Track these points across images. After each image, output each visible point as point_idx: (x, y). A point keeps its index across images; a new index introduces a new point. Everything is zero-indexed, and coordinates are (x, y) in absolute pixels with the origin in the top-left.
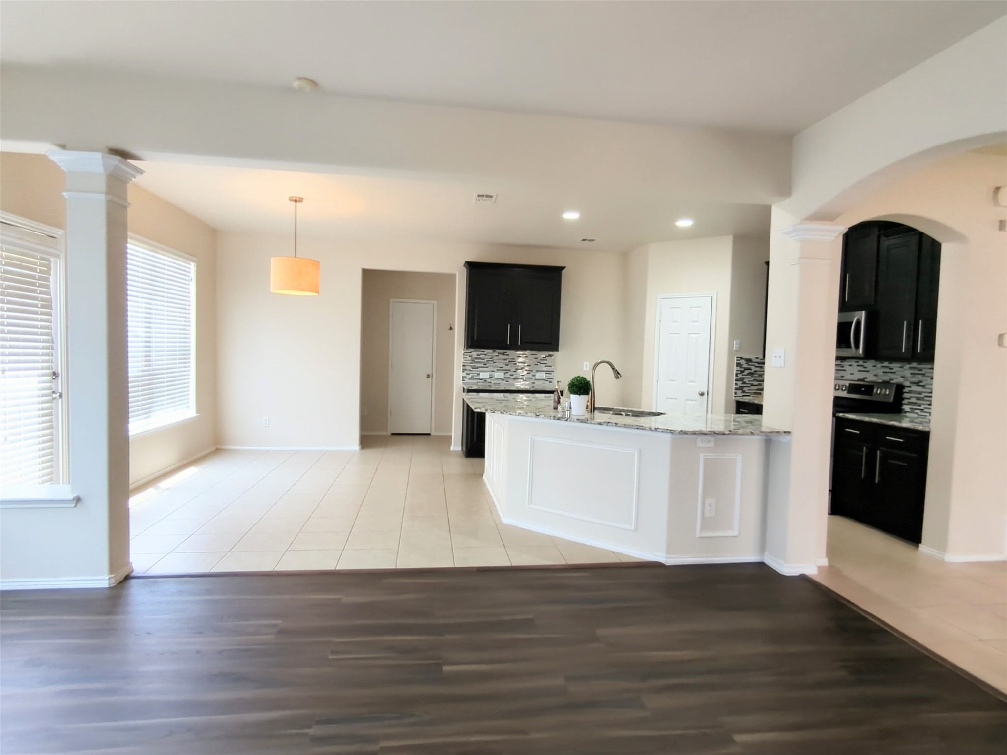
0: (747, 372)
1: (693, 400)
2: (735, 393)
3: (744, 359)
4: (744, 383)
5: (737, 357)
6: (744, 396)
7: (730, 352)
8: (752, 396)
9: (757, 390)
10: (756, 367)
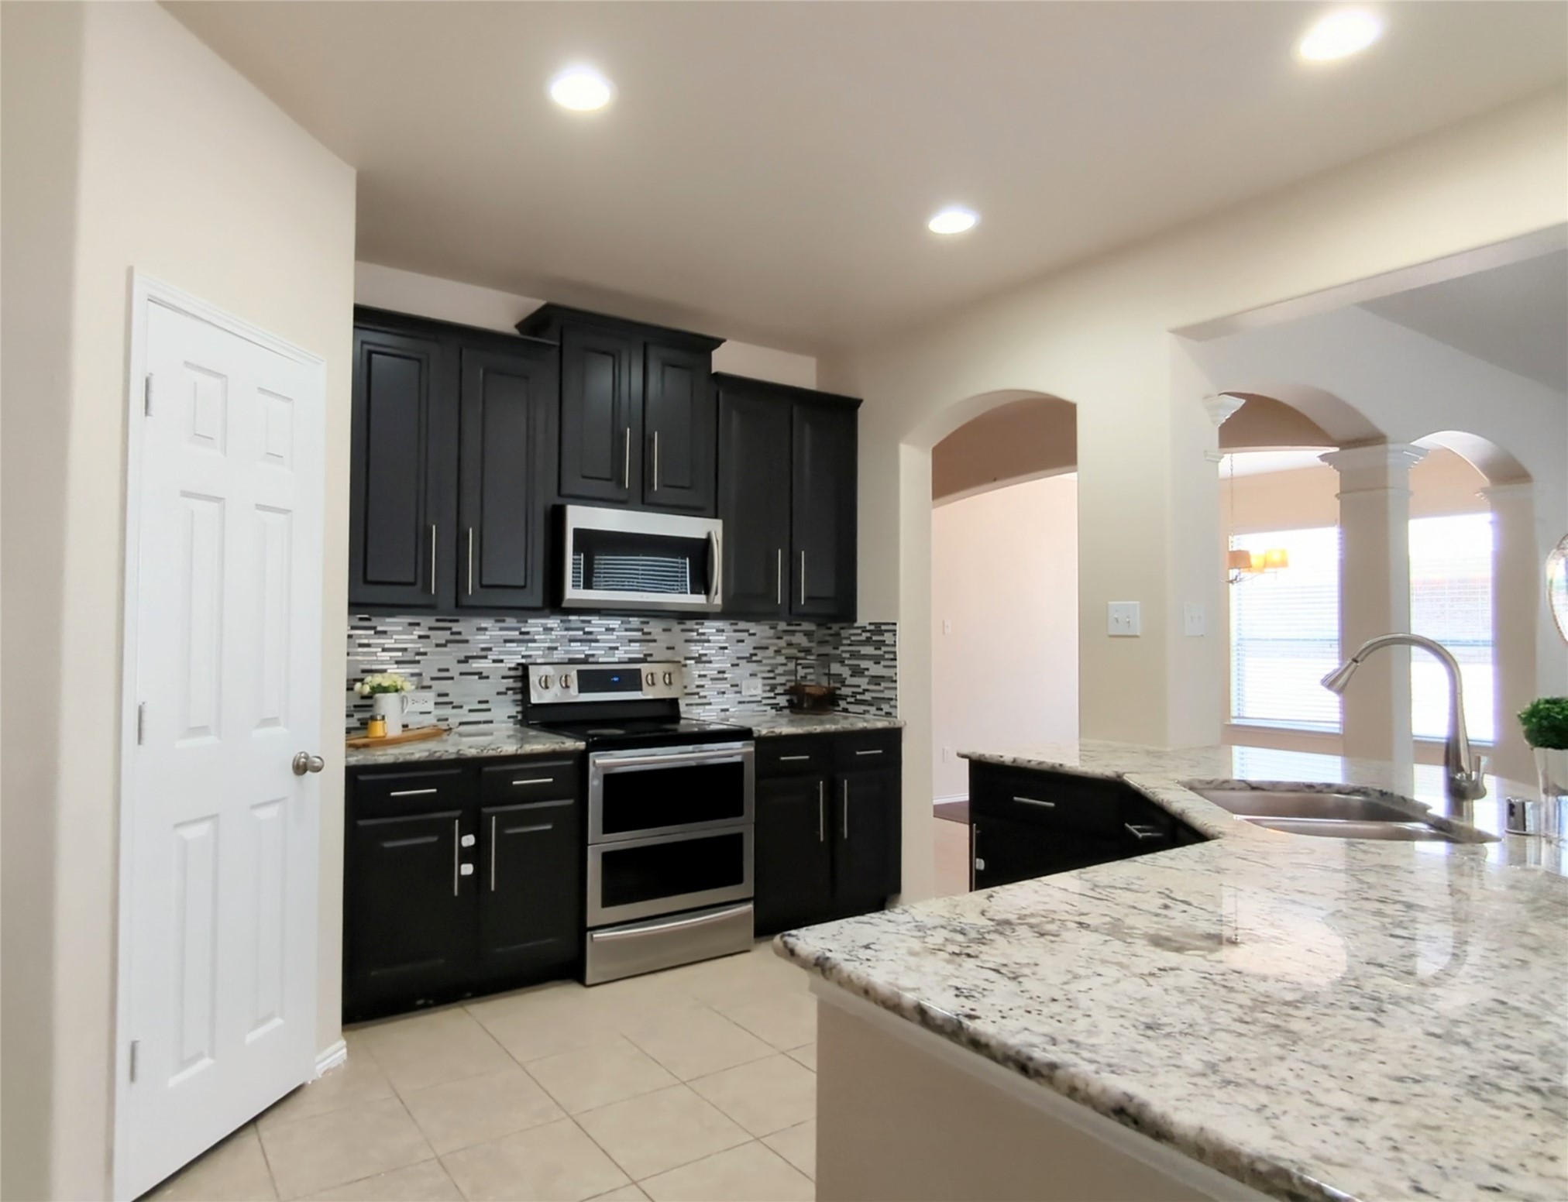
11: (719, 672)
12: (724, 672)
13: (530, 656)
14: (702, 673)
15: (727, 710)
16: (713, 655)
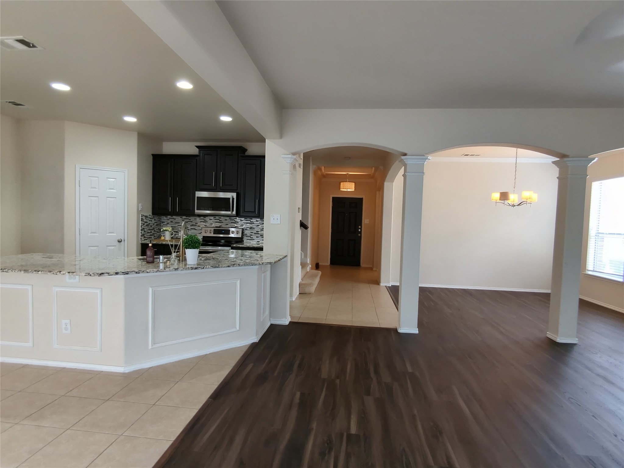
0: (146, 224)
1: (114, 246)
2: (141, 239)
3: (144, 216)
4: (145, 231)
5: (141, 215)
6: (145, 240)
7: (138, 212)
8: (148, 239)
9: (150, 236)
10: (150, 221)
11: (257, 232)
12: (258, 232)
13: (206, 225)
14: (252, 231)
15: (259, 242)
16: (255, 227)
